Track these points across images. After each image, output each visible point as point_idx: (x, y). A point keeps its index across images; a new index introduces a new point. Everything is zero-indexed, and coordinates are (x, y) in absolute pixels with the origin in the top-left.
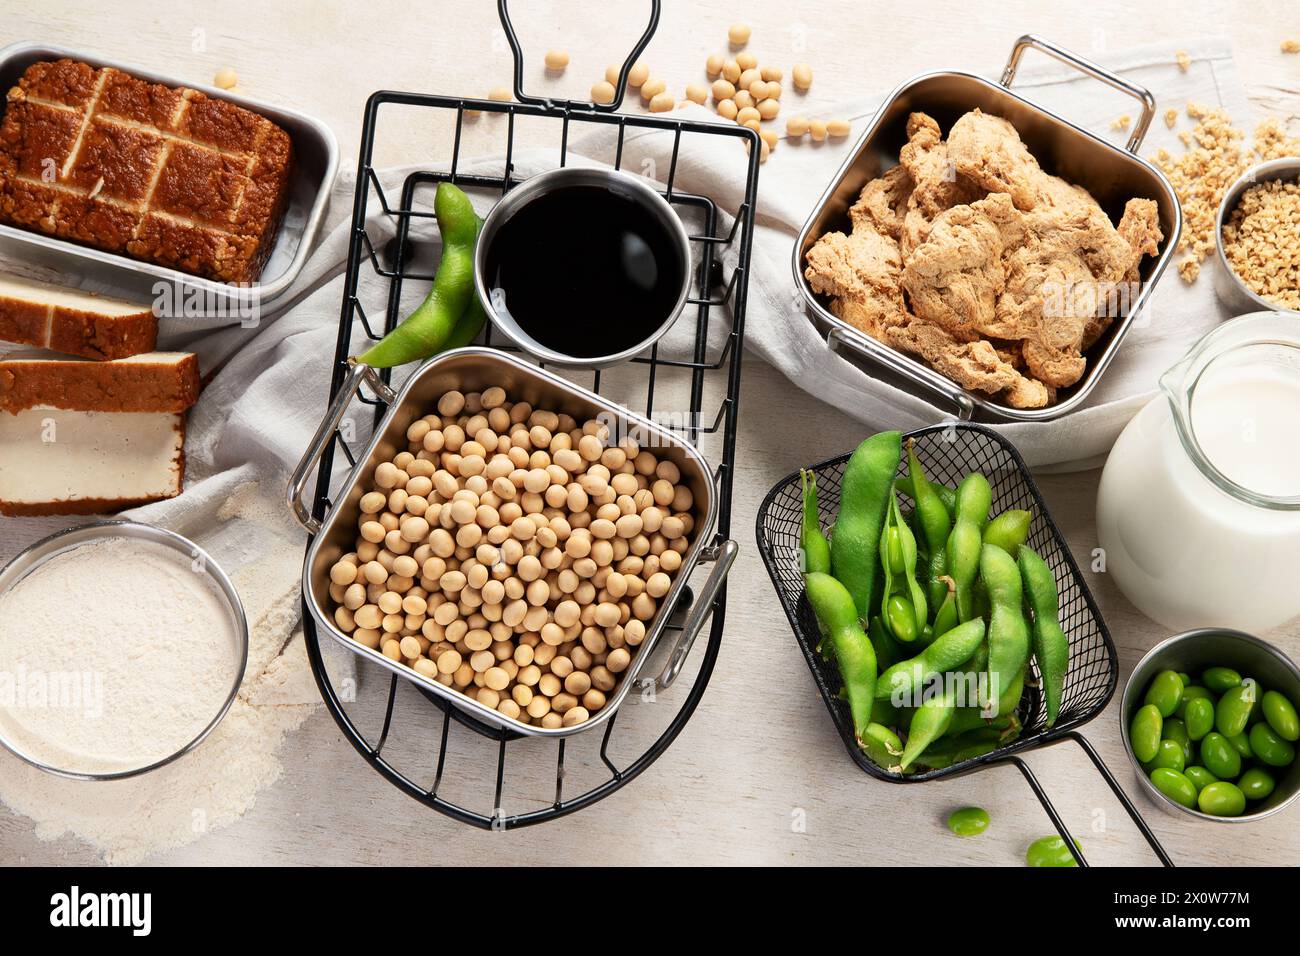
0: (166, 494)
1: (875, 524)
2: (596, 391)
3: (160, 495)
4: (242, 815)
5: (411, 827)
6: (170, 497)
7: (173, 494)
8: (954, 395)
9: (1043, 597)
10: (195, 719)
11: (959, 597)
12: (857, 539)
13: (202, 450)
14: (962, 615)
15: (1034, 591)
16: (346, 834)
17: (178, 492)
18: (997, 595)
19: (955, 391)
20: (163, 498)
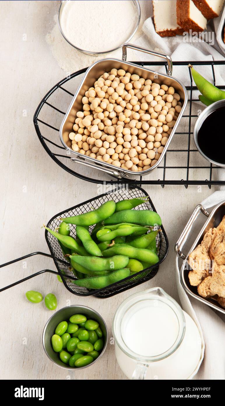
0: (156, 29)
1: (132, 221)
2: (175, 133)
3: (156, 27)
4: (62, 69)
5: (59, 115)
6: (155, 30)
7: (156, 31)
8: (177, 244)
9: (112, 277)
10: (81, 45)
11: (110, 249)
12: (126, 215)
13: (176, 40)
14: (105, 251)
15: (113, 273)
16: (57, 97)
17: (157, 32)
18: (109, 260)
19: (179, 244)
20: (155, 28)
